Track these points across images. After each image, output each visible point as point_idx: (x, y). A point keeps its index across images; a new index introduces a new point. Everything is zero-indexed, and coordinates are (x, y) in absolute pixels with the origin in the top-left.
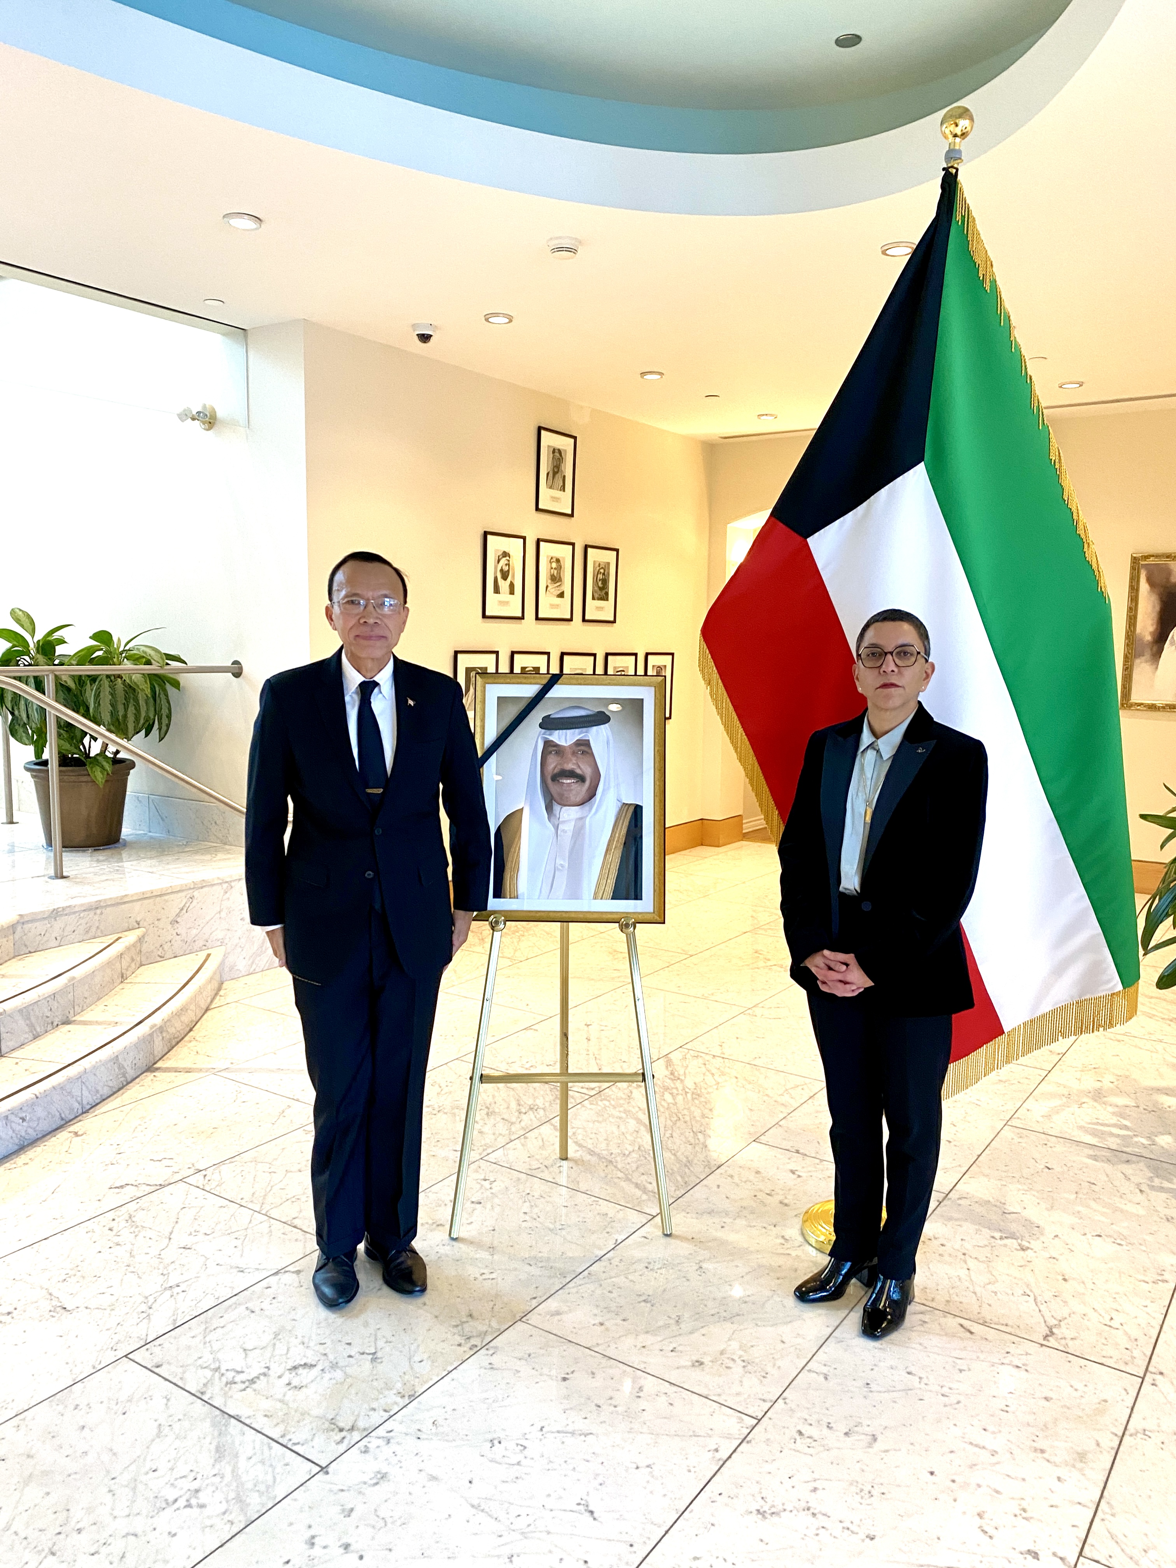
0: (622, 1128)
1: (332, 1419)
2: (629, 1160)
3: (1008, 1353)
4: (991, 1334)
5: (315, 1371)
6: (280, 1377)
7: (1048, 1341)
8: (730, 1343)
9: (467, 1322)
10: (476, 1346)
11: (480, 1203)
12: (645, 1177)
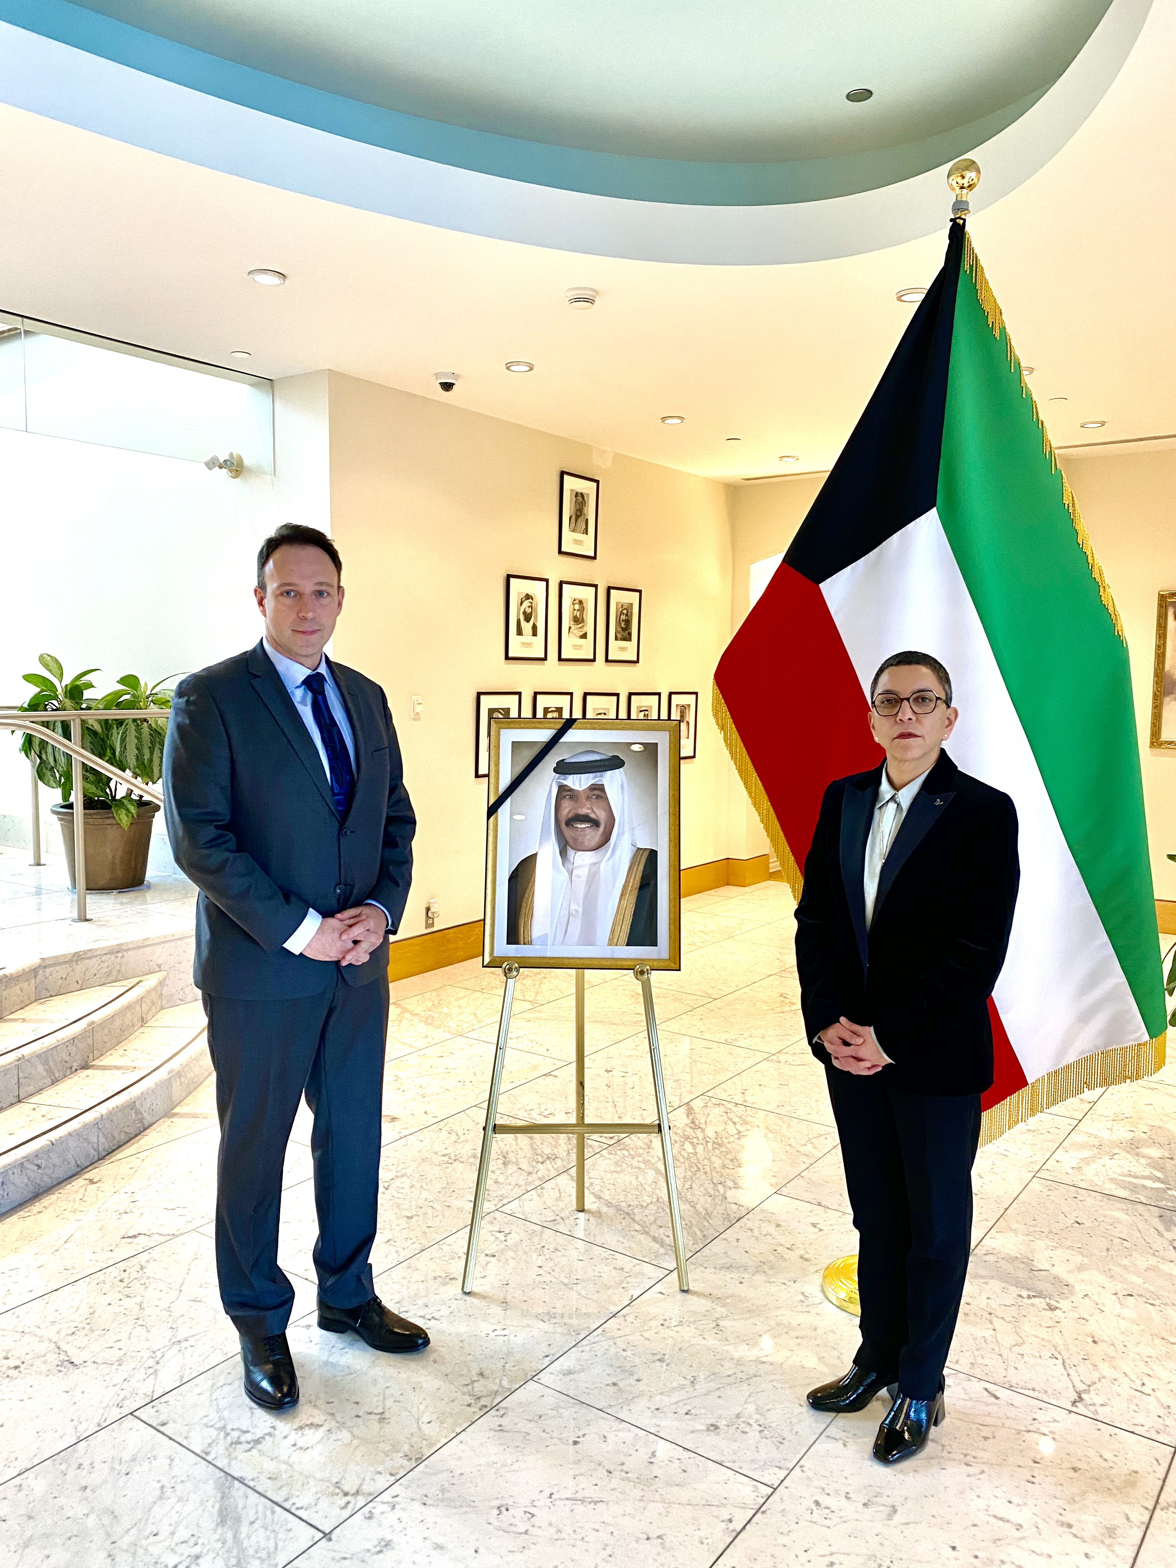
0: (641, 1178)
1: (337, 1483)
2: (647, 1212)
3: (1034, 1419)
4: (1018, 1399)
5: (321, 1432)
6: (285, 1437)
7: (1076, 1407)
8: (746, 1406)
9: (478, 1381)
10: (486, 1406)
11: (495, 1256)
12: (661, 1230)
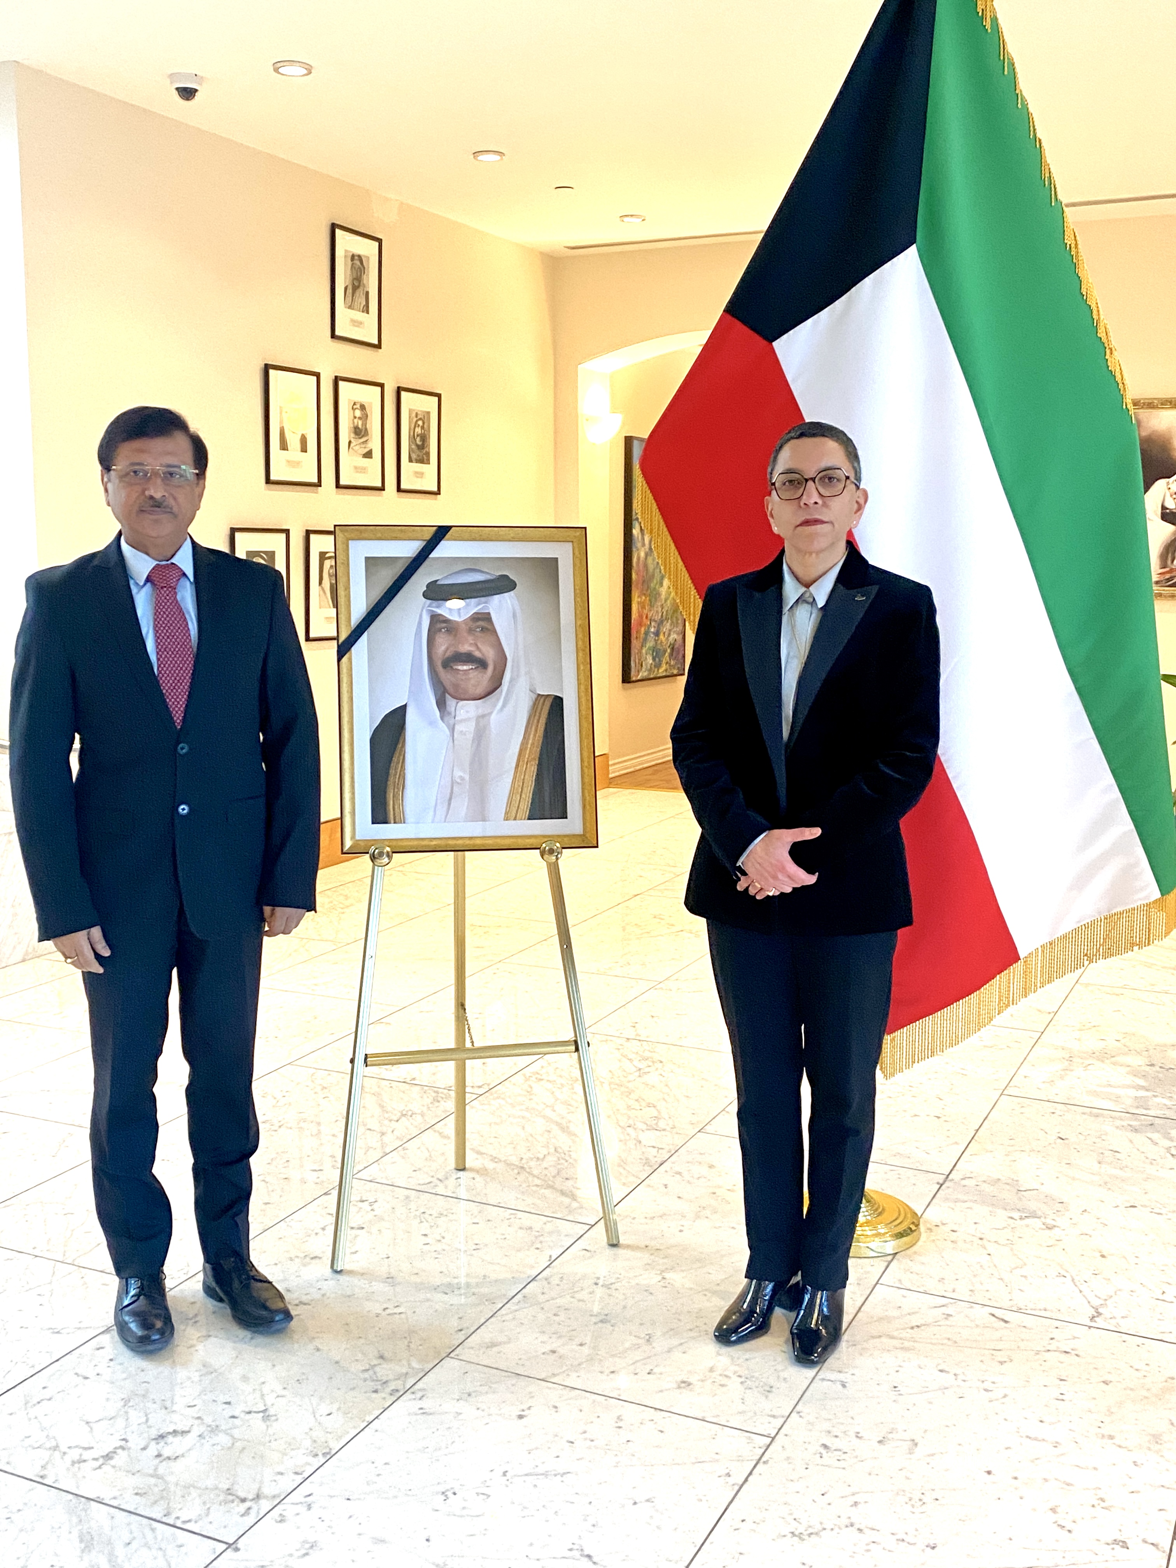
0: (528, 1129)
1: (228, 1489)
2: (545, 1164)
3: (1053, 1339)
4: (1028, 1320)
5: (191, 1438)
6: (144, 1449)
7: (1096, 1321)
8: (718, 1358)
9: (380, 1364)
10: (397, 1391)
11: (363, 1228)
